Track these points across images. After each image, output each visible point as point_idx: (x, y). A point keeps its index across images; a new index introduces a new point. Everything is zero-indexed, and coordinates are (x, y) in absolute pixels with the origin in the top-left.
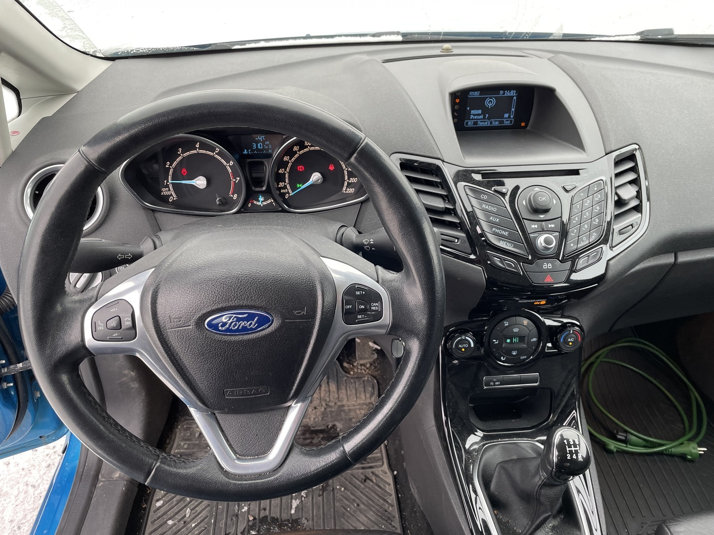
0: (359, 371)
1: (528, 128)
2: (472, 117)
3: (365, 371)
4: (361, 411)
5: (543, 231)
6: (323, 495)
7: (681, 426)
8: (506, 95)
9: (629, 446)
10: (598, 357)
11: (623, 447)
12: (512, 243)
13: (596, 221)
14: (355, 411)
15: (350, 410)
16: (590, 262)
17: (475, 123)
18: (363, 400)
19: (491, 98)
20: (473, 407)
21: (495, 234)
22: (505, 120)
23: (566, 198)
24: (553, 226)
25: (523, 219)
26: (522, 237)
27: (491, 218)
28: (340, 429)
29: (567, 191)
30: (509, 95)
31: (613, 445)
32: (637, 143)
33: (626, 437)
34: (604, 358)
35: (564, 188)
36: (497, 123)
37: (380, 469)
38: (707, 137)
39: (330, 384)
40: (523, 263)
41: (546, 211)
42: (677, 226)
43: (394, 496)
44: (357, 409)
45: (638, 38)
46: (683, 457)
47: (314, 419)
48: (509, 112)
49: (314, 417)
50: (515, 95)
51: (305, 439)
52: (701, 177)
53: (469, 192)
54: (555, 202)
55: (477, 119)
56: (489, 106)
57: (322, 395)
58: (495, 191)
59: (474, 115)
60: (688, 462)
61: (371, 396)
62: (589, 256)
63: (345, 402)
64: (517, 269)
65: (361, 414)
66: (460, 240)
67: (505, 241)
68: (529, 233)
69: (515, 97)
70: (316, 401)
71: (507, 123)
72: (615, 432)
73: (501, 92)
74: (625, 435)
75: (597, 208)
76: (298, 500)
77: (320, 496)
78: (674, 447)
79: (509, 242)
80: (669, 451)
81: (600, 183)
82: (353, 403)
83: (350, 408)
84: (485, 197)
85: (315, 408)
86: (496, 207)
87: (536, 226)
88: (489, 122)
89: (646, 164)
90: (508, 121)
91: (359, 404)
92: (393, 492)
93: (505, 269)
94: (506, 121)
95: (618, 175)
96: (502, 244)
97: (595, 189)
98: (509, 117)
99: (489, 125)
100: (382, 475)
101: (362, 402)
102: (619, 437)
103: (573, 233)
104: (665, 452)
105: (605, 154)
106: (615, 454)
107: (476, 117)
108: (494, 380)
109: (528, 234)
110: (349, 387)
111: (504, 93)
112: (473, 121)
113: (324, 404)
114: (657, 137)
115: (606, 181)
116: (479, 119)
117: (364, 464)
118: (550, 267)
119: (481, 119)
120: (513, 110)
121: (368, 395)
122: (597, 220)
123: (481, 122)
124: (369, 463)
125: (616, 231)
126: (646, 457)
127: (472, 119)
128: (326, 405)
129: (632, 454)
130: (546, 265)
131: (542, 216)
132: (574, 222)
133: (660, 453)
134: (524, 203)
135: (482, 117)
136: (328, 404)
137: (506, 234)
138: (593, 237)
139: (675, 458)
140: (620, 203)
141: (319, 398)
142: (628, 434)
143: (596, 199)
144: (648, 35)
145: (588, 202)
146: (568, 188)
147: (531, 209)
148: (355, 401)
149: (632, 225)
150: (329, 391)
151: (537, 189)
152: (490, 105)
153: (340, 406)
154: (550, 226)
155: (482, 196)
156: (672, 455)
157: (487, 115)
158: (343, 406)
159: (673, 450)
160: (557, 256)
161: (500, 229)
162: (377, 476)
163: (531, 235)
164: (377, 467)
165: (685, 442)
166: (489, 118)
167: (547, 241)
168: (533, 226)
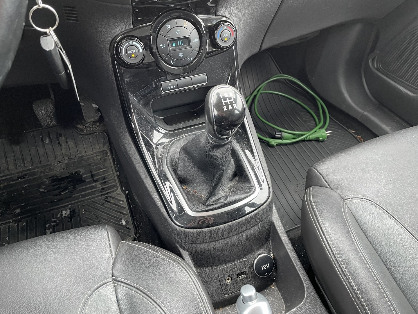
0: (91, 129)
3: (96, 128)
4: (98, 157)
6: (71, 220)
7: (314, 122)
9: (283, 140)
10: (258, 91)
11: (280, 141)
14: (93, 158)
15: (88, 158)
18: (98, 149)
20: (163, 119)
28: (82, 173)
31: (273, 142)
33: (281, 135)
34: (262, 91)
37: (116, 192)
39: (69, 143)
43: (127, 208)
44: (94, 156)
46: (317, 140)
47: (60, 170)
49: (59, 168)
51: (53, 186)
57: (64, 152)
60: (320, 143)
61: (104, 146)
63: (83, 154)
65: (97, 159)
70: (60, 157)
72: (274, 133)
74: (280, 134)
76: (50, 229)
77: (69, 222)
78: (311, 134)
80: (308, 138)
82: (90, 153)
83: (88, 157)
85: (60, 162)
91: (95, 153)
92: (126, 206)
100: (117, 196)
101: (98, 151)
102: (276, 136)
104: (306, 139)
106: (275, 147)
108: (169, 84)
110: (85, 142)
113: (66, 158)
117: (103, 192)
121: (101, 145)
124: (106, 190)
126: (295, 145)
128: (69, 158)
129: (286, 144)
133: (303, 141)
136: (70, 157)
139: (313, 142)
141: (62, 154)
142: (282, 132)
148: (92, 151)
150: (69, 148)
153: (79, 157)
156: (310, 141)
158: (83, 156)
159: (311, 136)
162: (113, 198)
164: (113, 191)
165: (317, 130)
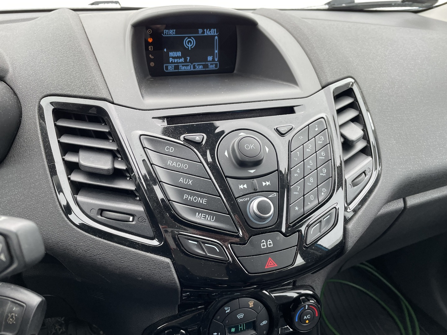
1: (235, 72)
2: (171, 60)
5: (255, 192)
8: (206, 34)
12: (213, 215)
13: (323, 172)
16: (323, 231)
17: (177, 67)
19: (189, 37)
21: (186, 203)
22: (209, 63)
23: (281, 144)
24: (268, 183)
25: (226, 177)
26: (227, 204)
27: (181, 180)
29: (282, 135)
30: (209, 34)
32: (352, 76)
35: (277, 130)
36: (201, 67)
38: (417, 71)
40: (231, 243)
41: (257, 163)
42: (410, 168)
45: (327, 7)
48: (212, 54)
50: (215, 34)
52: (423, 111)
53: (146, 144)
54: (267, 150)
55: (177, 63)
56: (188, 47)
58: (186, 140)
59: (174, 58)
62: (321, 221)
64: (223, 256)
66: (136, 218)
67: (202, 212)
68: (236, 196)
69: (216, 37)
71: (212, 67)
73: (200, 31)
75: (322, 155)
79: (209, 214)
81: (322, 122)
84: (171, 150)
86: (187, 163)
87: (245, 186)
88: (192, 66)
89: (366, 99)
90: (212, 64)
93: (206, 256)
94: (211, 64)
95: (340, 111)
96: (199, 219)
97: (317, 129)
98: (213, 60)
99: (192, 69)
103: (296, 191)
105: (321, 88)
107: (176, 60)
109: (236, 198)
111: (203, 32)
112: (173, 65)
114: (370, 71)
115: (328, 119)
116: (180, 63)
118: (270, 244)
119: (182, 63)
120: (216, 51)
122: (325, 171)
123: (183, 66)
125: (349, 182)
127: (172, 63)
130: (265, 243)
131: (252, 171)
132: (296, 175)
134: (226, 154)
135: (182, 60)
137: (203, 201)
138: (323, 194)
140: (347, 145)
143: (319, 142)
144: (334, 5)
145: (310, 148)
146: (283, 130)
147: (237, 162)
149: (364, 172)
151: (242, 134)
152: (190, 46)
154: (264, 184)
155: (167, 149)
157: (189, 58)
160: (277, 228)
161: (194, 195)
163: (240, 200)
166: (191, 62)
167: (262, 207)
168: (241, 187)
